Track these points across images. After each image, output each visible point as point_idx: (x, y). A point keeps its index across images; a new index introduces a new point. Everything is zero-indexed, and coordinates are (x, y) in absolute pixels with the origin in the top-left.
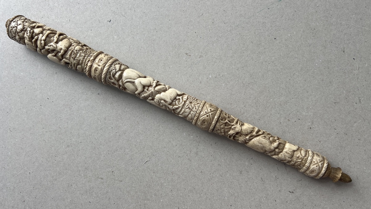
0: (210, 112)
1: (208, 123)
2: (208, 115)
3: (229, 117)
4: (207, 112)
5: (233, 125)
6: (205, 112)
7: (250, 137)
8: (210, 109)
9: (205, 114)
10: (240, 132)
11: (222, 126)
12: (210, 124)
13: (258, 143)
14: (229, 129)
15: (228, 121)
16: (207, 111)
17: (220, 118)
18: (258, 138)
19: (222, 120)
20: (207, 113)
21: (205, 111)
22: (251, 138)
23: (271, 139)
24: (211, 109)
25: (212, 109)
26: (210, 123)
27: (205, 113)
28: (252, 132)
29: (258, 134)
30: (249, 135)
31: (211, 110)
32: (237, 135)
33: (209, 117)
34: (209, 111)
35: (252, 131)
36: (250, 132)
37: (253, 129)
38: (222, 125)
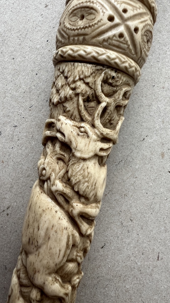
0: (128, 28)
1: (83, 31)
2: (117, 20)
3: (118, 107)
4: (126, 15)
5: (93, 126)
6: (124, 6)
7: (63, 194)
8: (140, 26)
9: (118, 6)
10: (73, 155)
11: (82, 87)
12: (81, 38)
13: (46, 226)
14: (76, 113)
15: (103, 105)
16: (130, 13)
17: (113, 74)
18: (65, 222)
19: (105, 81)
20: (121, 17)
21: (128, 7)
22: (61, 199)
23: (71, 266)
24: (140, 33)
25: (138, 37)
26: (84, 39)
27: (121, 9)
28: (83, 200)
29: (78, 220)
30: (68, 191)
31: (136, 30)
32: (61, 149)
33: (110, 24)
34: (132, 24)
35: (87, 199)
36: (81, 193)
37: (92, 199)
38: (87, 84)
